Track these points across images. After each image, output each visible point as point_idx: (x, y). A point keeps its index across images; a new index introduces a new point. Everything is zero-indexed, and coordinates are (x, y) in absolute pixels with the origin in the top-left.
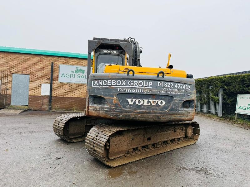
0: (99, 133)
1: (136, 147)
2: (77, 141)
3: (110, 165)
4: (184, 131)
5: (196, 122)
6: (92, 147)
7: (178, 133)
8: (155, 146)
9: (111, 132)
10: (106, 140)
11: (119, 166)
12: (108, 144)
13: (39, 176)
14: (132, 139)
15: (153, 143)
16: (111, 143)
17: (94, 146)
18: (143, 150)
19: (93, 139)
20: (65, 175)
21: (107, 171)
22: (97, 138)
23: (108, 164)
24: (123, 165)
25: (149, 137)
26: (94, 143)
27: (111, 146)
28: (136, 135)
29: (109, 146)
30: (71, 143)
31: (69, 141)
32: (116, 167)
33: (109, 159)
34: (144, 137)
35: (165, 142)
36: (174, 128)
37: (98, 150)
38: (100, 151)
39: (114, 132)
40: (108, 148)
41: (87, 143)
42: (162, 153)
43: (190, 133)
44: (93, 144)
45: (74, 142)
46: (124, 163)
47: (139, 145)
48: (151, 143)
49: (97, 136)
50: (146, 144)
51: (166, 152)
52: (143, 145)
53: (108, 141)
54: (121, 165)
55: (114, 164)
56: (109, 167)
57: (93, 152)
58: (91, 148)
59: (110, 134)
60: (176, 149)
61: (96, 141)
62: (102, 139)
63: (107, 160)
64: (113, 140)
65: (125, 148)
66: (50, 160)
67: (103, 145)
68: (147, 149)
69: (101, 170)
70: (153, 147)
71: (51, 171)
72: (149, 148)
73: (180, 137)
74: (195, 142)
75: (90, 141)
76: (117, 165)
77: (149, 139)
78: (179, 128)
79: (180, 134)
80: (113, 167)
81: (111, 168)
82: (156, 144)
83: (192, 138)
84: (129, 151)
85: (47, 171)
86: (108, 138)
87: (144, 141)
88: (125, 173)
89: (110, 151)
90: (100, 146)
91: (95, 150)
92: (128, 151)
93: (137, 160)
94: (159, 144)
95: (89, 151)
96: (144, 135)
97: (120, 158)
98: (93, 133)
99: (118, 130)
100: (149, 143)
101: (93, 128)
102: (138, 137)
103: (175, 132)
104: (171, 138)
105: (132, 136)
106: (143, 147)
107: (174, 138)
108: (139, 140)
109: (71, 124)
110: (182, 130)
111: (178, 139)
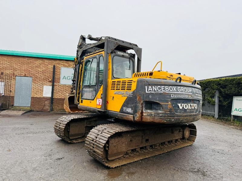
0: (98, 135)
1: (134, 148)
2: (77, 142)
3: (109, 166)
4: (181, 133)
5: (193, 124)
6: (92, 148)
7: (176, 135)
8: (153, 147)
9: (110, 134)
10: (105, 142)
11: (118, 167)
12: (108, 145)
13: (40, 176)
14: (131, 141)
16: (110, 145)
17: (93, 147)
18: (141, 151)
19: (93, 140)
20: (65, 175)
21: (106, 172)
22: (97, 139)
23: (107, 165)
24: (122, 166)
25: (147, 138)
26: (94, 144)
27: (110, 148)
28: (134, 136)
29: (108, 147)
31: (69, 142)
32: (115, 167)
33: (108, 160)
34: (142, 139)
35: (163, 144)
36: (172, 129)
37: (98, 151)
38: (100, 152)
39: (112, 134)
40: (107, 149)
41: (87, 144)
42: (160, 155)
44: (92, 145)
46: (123, 164)
47: (138, 146)
48: (150, 145)
49: (96, 138)
50: (145, 145)
51: (164, 153)
52: (141, 146)
53: (108, 142)
54: (120, 166)
55: (113, 165)
56: (108, 168)
57: (92, 153)
58: (91, 149)
59: (109, 136)
60: (174, 150)
61: (95, 142)
62: (101, 141)
63: (106, 161)
64: (112, 141)
65: (124, 150)
66: (51, 161)
67: (102, 147)
68: (145, 150)
69: (100, 171)
70: (151, 148)
71: (52, 171)
72: (147, 150)
73: (177, 138)
74: (192, 143)
75: (90, 142)
76: (116, 166)
77: (147, 140)
78: (176, 130)
80: (112, 168)
81: (110, 168)
82: (154, 145)
83: (189, 139)
84: (128, 152)
85: (48, 172)
86: (107, 139)
87: (142, 142)
88: (124, 174)
89: (109, 152)
90: (99, 147)
91: (94, 152)
92: (127, 153)
93: (136, 161)
94: (157, 145)
95: (89, 152)
96: (142, 136)
97: (119, 159)
98: (93, 134)
99: (117, 132)
100: (147, 145)
101: (93, 130)
102: (137, 138)
103: (172, 133)
104: (168, 140)
105: (131, 137)
106: (141, 148)
107: (171, 139)
108: (138, 142)
109: (71, 125)
110: (179, 132)
111: (176, 141)
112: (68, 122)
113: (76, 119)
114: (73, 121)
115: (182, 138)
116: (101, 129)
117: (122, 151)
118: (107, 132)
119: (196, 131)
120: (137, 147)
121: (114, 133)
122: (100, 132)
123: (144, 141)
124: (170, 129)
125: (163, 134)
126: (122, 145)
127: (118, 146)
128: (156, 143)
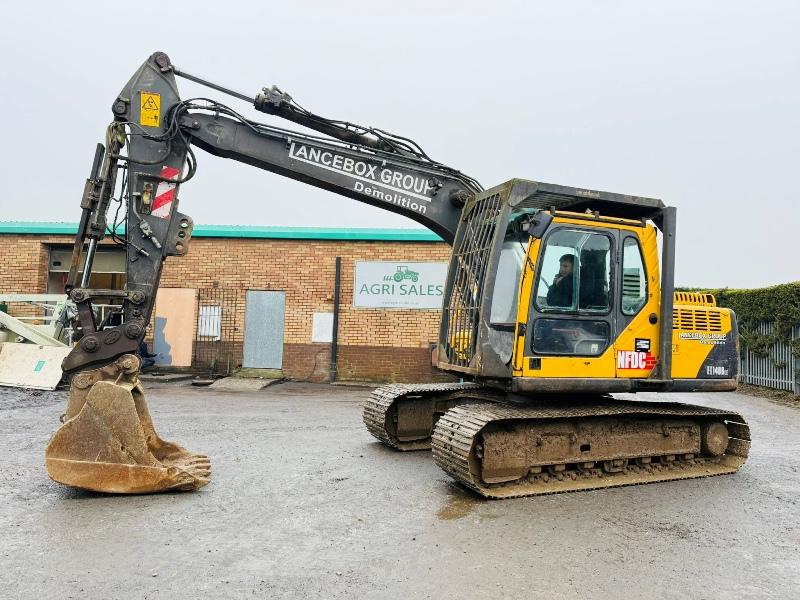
1: (549, 463)
4: (698, 438)
7: (676, 442)
8: (606, 469)
12: (481, 448)
14: (539, 444)
15: (598, 459)
16: (486, 447)
25: (585, 443)
27: (485, 453)
28: (549, 434)
29: (482, 452)
31: (395, 446)
33: (484, 483)
34: (571, 444)
35: (634, 462)
36: (662, 427)
40: (480, 456)
42: (619, 486)
47: (559, 459)
48: (591, 459)
50: (578, 460)
52: (567, 461)
53: (479, 439)
57: (447, 465)
64: (490, 440)
65: (520, 463)
68: (583, 473)
70: (599, 470)
73: (682, 451)
77: (585, 448)
78: (678, 428)
79: (682, 442)
82: (608, 462)
84: (533, 471)
86: (474, 433)
87: (571, 452)
89: (486, 465)
92: (529, 472)
94: (616, 463)
96: (570, 436)
100: (585, 459)
102: (555, 440)
103: (665, 436)
104: (650, 453)
105: (539, 436)
106: (571, 467)
107: (660, 452)
108: (557, 449)
109: (401, 408)
110: (691, 434)
111: (680, 459)
114: (402, 397)
115: (699, 451)
117: (517, 466)
120: (555, 462)
123: (577, 448)
124: (659, 425)
125: (636, 436)
126: (515, 451)
127: (507, 454)
128: (612, 458)
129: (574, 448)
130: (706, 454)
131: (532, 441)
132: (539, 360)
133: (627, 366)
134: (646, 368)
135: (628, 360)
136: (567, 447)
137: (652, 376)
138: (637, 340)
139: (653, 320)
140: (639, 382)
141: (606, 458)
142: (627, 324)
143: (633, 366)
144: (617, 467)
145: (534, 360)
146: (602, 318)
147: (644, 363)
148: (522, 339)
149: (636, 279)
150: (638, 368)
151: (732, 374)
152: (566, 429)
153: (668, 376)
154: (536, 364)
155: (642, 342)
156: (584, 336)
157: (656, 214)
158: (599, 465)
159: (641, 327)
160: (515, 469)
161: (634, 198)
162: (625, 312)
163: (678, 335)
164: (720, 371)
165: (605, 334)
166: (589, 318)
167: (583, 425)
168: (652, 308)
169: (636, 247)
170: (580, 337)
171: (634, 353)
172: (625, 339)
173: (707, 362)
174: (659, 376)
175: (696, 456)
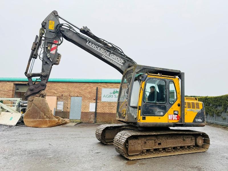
0: (121, 137)
1: (148, 149)
2: (111, 144)
3: (128, 158)
4: (194, 141)
5: (205, 134)
6: (117, 145)
7: (187, 142)
8: (166, 150)
9: (128, 136)
10: (124, 141)
11: (134, 160)
12: (127, 144)
14: (145, 143)
15: (163, 147)
16: (129, 144)
17: (118, 145)
18: (155, 152)
19: (118, 141)
21: (126, 161)
22: (120, 139)
23: (126, 157)
24: (138, 159)
25: (159, 142)
26: (118, 143)
27: (129, 146)
28: (148, 140)
29: (128, 146)
30: (107, 145)
31: (105, 143)
32: (133, 160)
33: (128, 155)
34: (155, 143)
35: (175, 148)
36: (183, 137)
37: (120, 147)
38: (122, 148)
39: (129, 136)
40: (127, 147)
41: (115, 143)
42: (171, 156)
43: (200, 142)
44: (117, 143)
45: (108, 145)
46: (139, 159)
48: (162, 147)
50: (157, 148)
51: (175, 155)
52: (154, 148)
53: (127, 141)
54: (136, 159)
55: (132, 158)
56: (128, 160)
57: (118, 150)
58: (117, 147)
59: (127, 137)
60: (185, 154)
61: (119, 141)
62: (122, 140)
63: (127, 155)
64: (130, 142)
66: (92, 153)
68: (159, 152)
69: (122, 161)
70: (164, 151)
71: (93, 158)
72: (161, 151)
73: (189, 145)
74: (205, 150)
75: (116, 142)
77: (160, 144)
78: (188, 138)
79: (189, 142)
80: (131, 160)
82: (167, 148)
83: (203, 147)
84: (144, 151)
85: (90, 158)
86: (126, 139)
87: (155, 145)
88: (137, 163)
89: (129, 150)
90: (121, 145)
91: (119, 148)
92: (142, 151)
93: (149, 158)
94: (169, 149)
95: (116, 148)
96: (155, 140)
97: (137, 155)
98: (118, 136)
99: (133, 135)
100: (159, 147)
101: (118, 134)
102: (150, 142)
103: (184, 140)
104: (180, 145)
105: (145, 140)
106: (155, 150)
107: (183, 145)
108: (151, 144)
109: (106, 131)
110: (192, 140)
111: (189, 147)
112: (104, 129)
113: (109, 127)
114: (107, 128)
115: (194, 145)
116: (123, 133)
117: (139, 150)
118: (127, 135)
119: (209, 140)
120: (150, 148)
121: (131, 135)
122: (123, 135)
123: (157, 144)
124: (182, 137)
125: (175, 140)
126: (138, 145)
127: (136, 146)
128: (168, 147)
129: (156, 144)
130: (196, 146)
131: (143, 142)
132: (145, 117)
133: (171, 119)
134: (177, 119)
135: (172, 117)
136: (154, 144)
137: (179, 122)
138: (174, 111)
139: (179, 105)
140: (175, 124)
141: (166, 147)
142: (171, 106)
143: (173, 119)
144: (170, 150)
145: (144, 117)
146: (163, 105)
147: (177, 118)
148: (140, 111)
149: (173, 93)
150: (175, 120)
151: (203, 121)
152: (153, 138)
153: (184, 122)
154: (144, 118)
155: (176, 112)
156: (158, 110)
157: (179, 74)
158: (164, 149)
159: (175, 107)
160: (138, 151)
161: (172, 70)
162: (171, 103)
163: (187, 110)
164: (200, 120)
165: (165, 109)
166: (160, 105)
167: (159, 137)
168: (178, 101)
169: (173, 84)
170: (157, 110)
171: (173, 115)
172: (171, 111)
173: (196, 118)
174: (181, 122)
175: (194, 146)
